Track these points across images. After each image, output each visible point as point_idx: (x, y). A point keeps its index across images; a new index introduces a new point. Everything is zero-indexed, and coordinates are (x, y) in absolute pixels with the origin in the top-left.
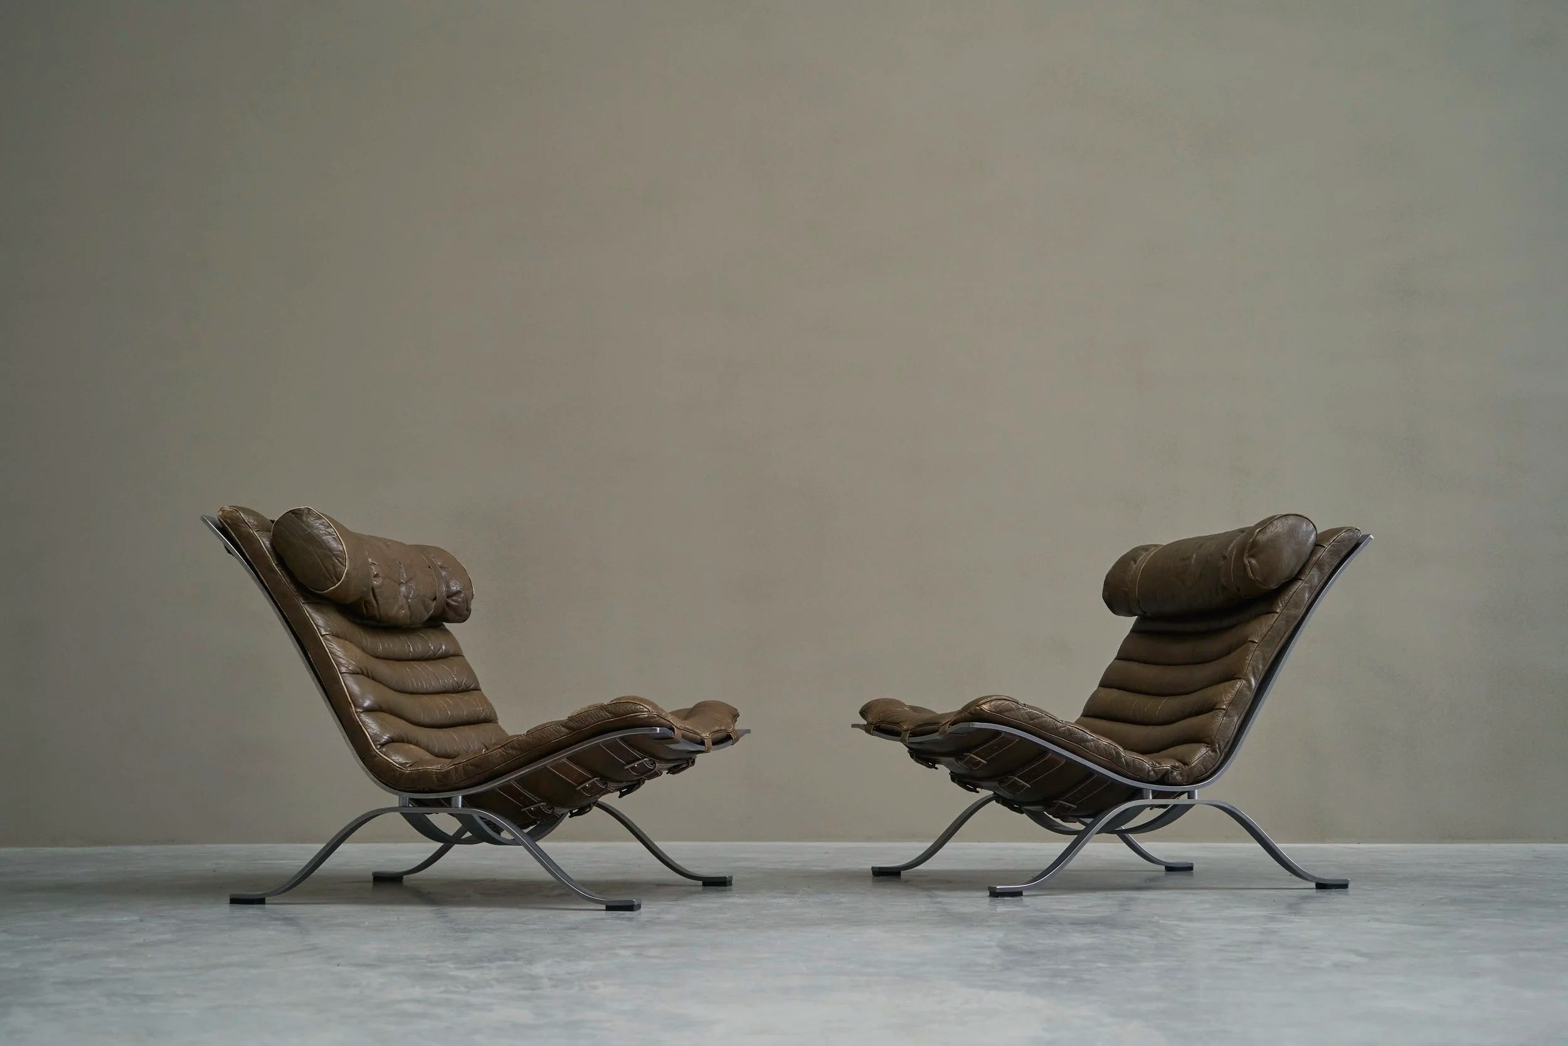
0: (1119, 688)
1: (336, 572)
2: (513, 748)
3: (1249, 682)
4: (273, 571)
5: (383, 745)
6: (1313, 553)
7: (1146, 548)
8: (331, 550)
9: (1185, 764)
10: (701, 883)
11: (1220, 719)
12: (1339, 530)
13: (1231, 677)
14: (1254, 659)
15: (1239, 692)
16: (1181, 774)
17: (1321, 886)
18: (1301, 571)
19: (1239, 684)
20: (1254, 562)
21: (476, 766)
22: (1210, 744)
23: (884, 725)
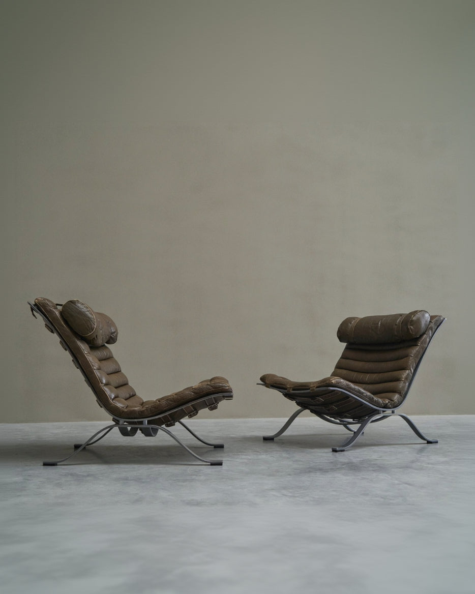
0: (346, 369)
1: (91, 328)
2: (171, 401)
3: (411, 370)
4: (63, 326)
5: (113, 400)
6: (429, 324)
7: (354, 318)
8: (89, 318)
9: (391, 400)
10: (213, 447)
11: (401, 384)
12: (436, 316)
13: (404, 369)
14: (411, 361)
15: (408, 374)
16: (391, 404)
17: (429, 442)
18: (426, 331)
19: (407, 372)
20: (412, 327)
21: (155, 408)
22: (400, 393)
23: (275, 385)
